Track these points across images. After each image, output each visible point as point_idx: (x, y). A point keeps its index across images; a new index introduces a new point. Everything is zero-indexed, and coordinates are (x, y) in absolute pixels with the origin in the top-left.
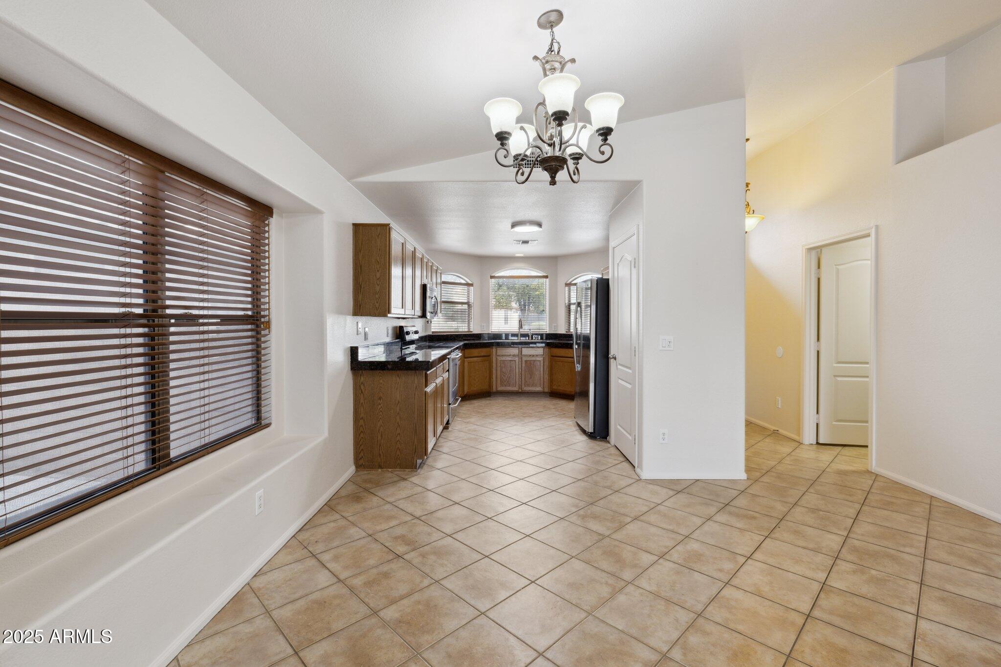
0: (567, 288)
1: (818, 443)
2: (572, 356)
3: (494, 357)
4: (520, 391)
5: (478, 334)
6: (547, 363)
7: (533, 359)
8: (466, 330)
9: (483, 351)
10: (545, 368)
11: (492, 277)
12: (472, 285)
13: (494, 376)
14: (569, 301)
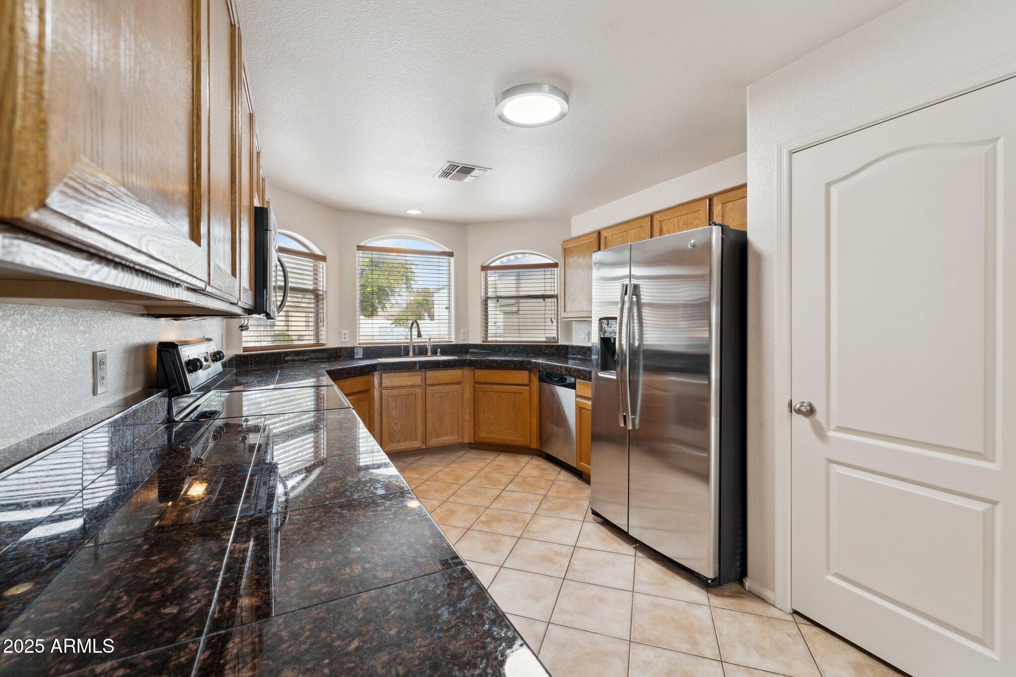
0: (482, 274)
2: (518, 382)
3: (376, 392)
4: (424, 447)
5: (336, 349)
6: (467, 395)
7: (446, 389)
8: (312, 342)
9: (359, 383)
10: (465, 404)
11: (360, 248)
12: (323, 259)
13: (376, 427)
14: (486, 293)
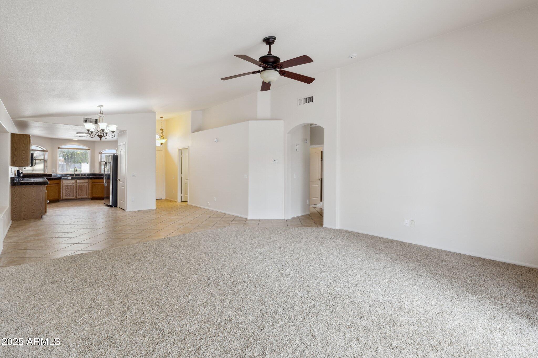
0: (100, 155)
1: (182, 202)
2: (103, 182)
3: (61, 184)
4: (76, 198)
5: (50, 174)
6: (90, 186)
7: (83, 184)
8: (43, 172)
9: (56, 182)
10: (89, 188)
11: (59, 148)
12: (47, 151)
13: (61, 193)
14: (101, 160)
